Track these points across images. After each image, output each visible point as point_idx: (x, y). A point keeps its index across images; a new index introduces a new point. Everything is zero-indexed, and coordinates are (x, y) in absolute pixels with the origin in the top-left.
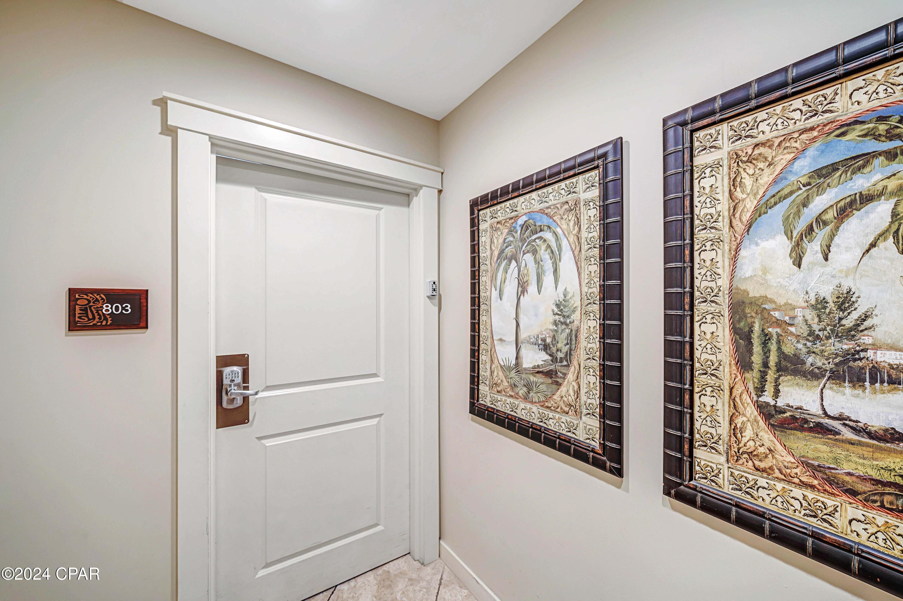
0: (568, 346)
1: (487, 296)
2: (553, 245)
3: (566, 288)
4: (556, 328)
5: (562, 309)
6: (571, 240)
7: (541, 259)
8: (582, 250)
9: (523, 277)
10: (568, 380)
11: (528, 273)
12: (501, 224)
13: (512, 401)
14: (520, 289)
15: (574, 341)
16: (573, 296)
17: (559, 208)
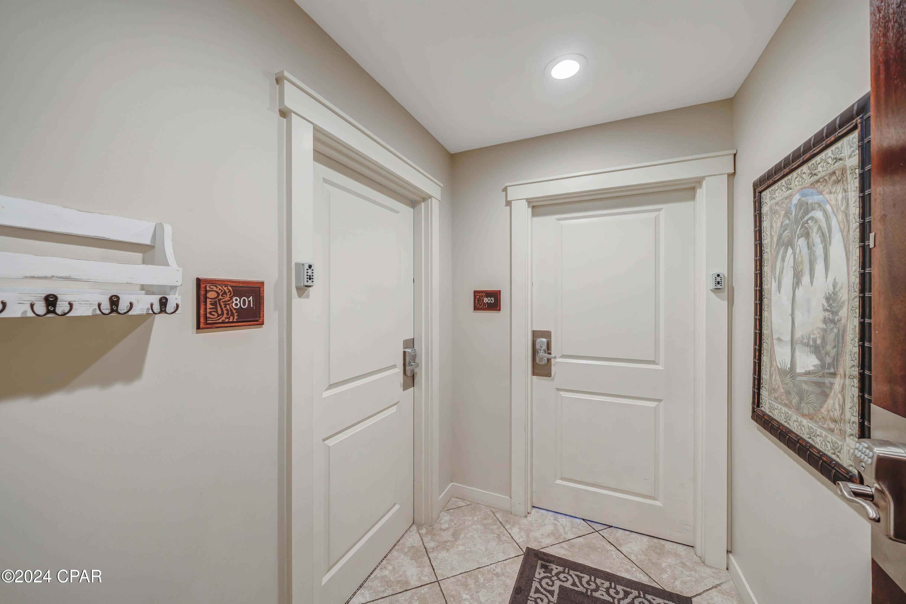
0: (835, 350)
1: (768, 288)
2: (824, 225)
3: (835, 278)
4: (825, 327)
5: (831, 304)
6: (840, 218)
7: (813, 243)
8: (851, 230)
9: (798, 266)
10: (835, 390)
11: (802, 261)
12: (779, 205)
13: (786, 410)
14: (795, 280)
15: (841, 343)
16: (842, 288)
17: (828, 180)
